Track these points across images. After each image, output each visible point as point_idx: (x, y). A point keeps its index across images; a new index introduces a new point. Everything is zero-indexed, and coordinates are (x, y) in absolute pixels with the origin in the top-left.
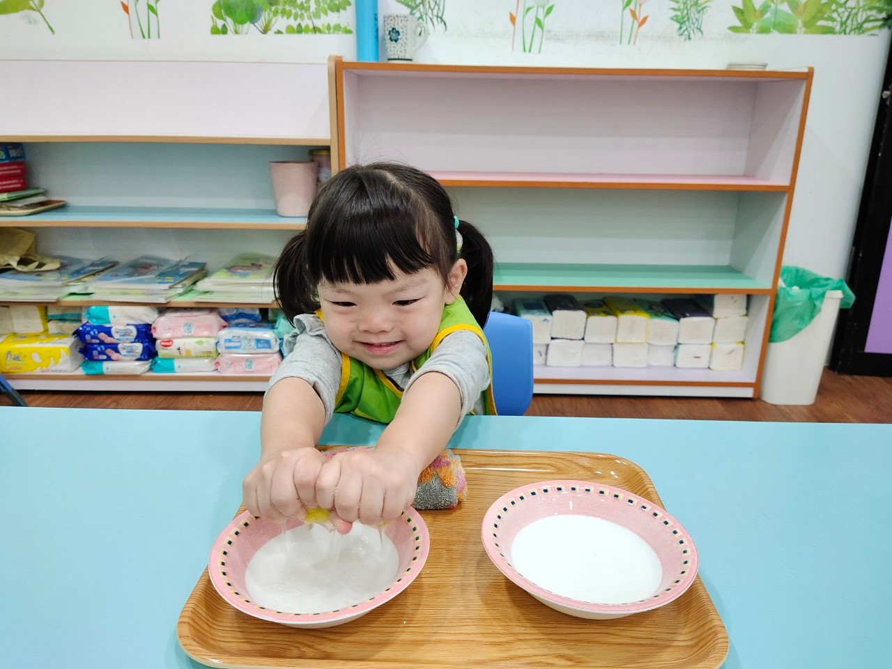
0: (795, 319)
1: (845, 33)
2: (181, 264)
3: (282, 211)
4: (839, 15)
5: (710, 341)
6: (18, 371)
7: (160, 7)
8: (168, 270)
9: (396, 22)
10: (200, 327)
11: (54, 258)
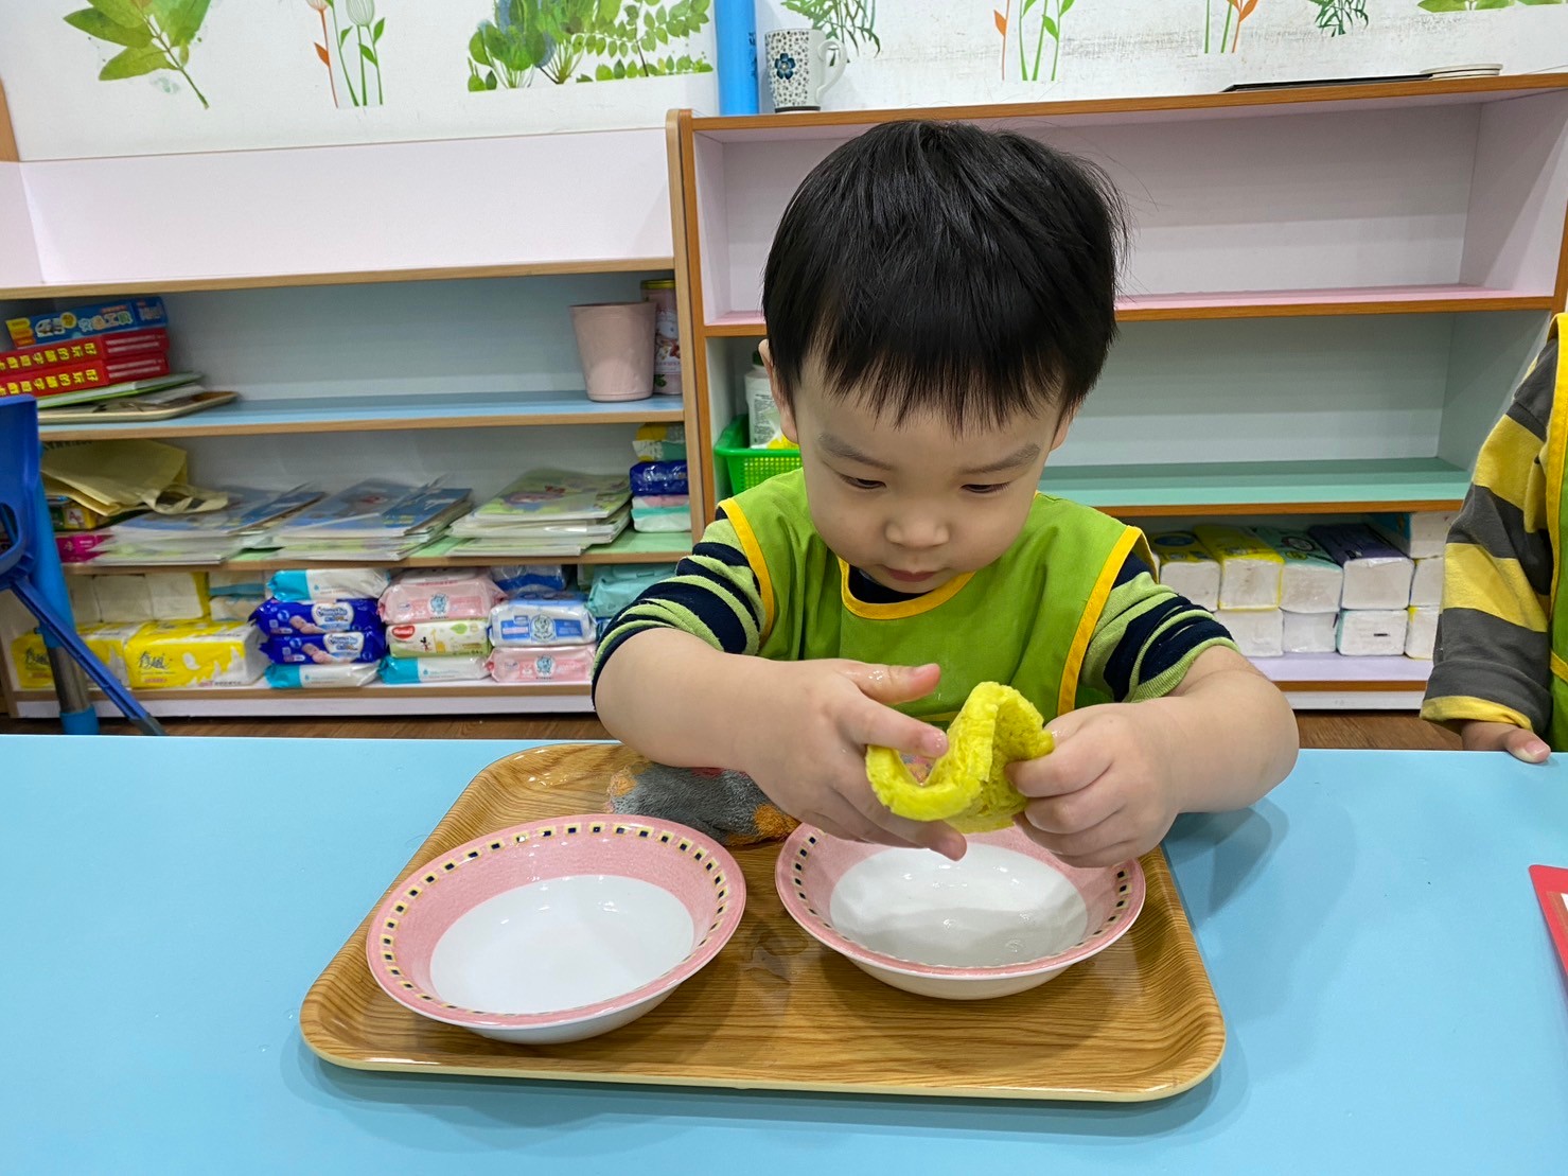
2: (428, 493)
3: (596, 391)
5: (1406, 604)
6: (161, 684)
7: (381, 48)
8: (405, 504)
9: (788, 43)
10: (459, 601)
11: (218, 490)
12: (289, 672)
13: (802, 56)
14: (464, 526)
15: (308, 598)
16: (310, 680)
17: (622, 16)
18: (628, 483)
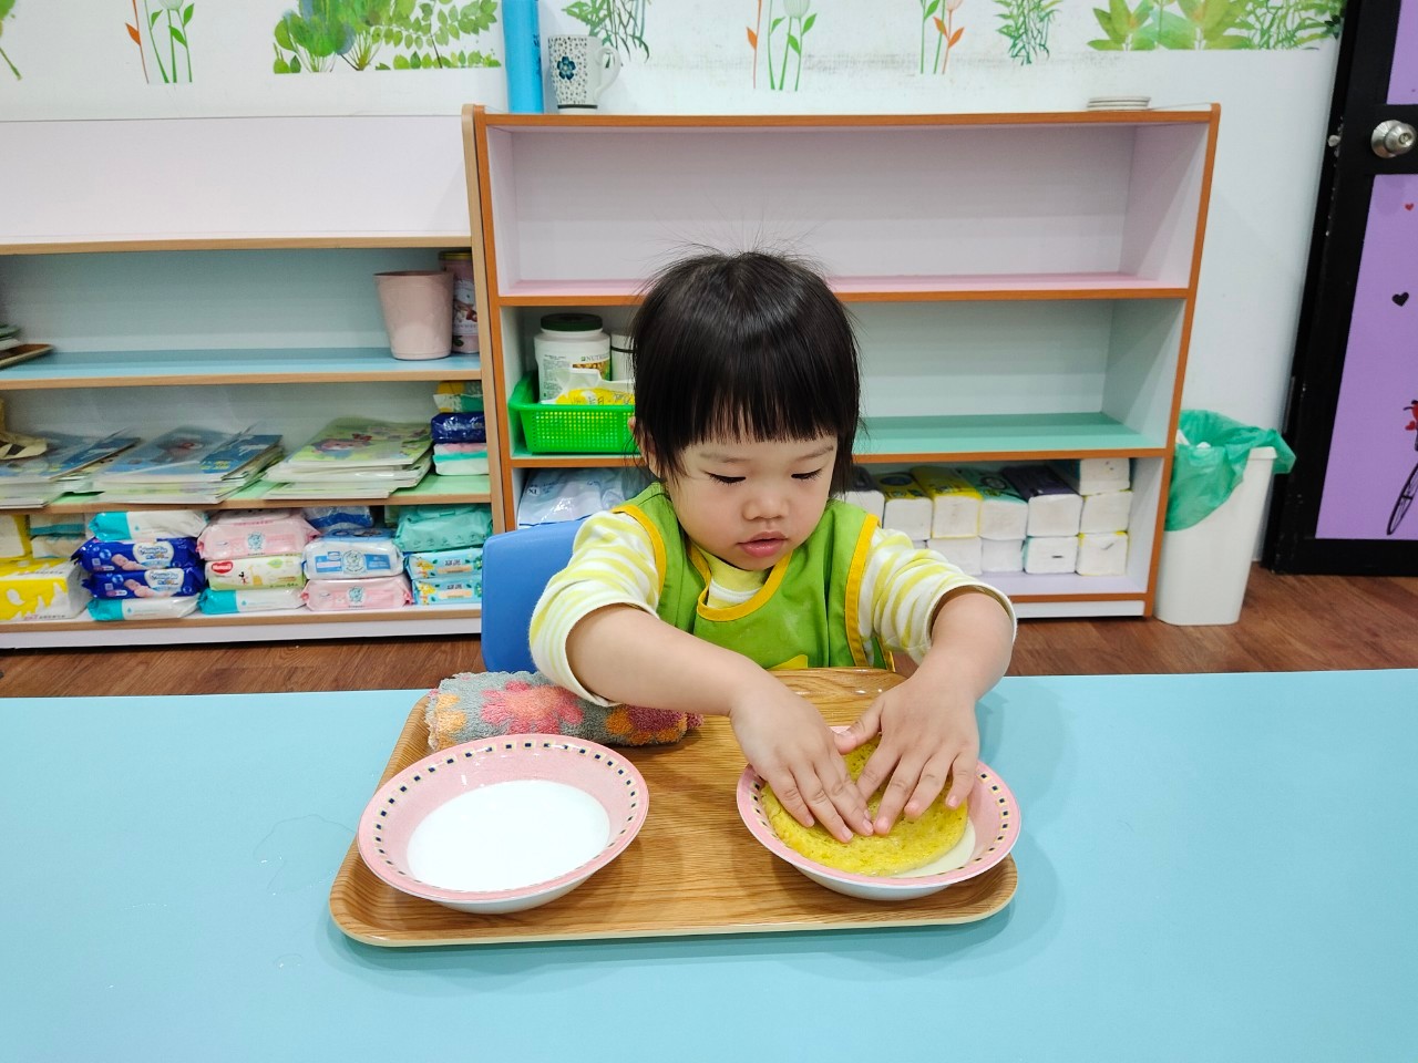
0: (1203, 493)
1: (1268, 48)
2: (240, 440)
3: (398, 351)
4: (1258, 18)
5: (1076, 532)
7: (190, 32)
8: (223, 449)
9: (569, 48)
10: (274, 539)
11: (36, 436)
12: (111, 605)
13: (581, 60)
14: (277, 472)
15: (130, 538)
16: (132, 613)
17: (417, 13)
18: (429, 430)
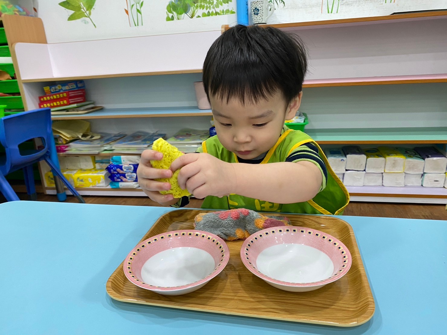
2: (155, 135)
3: (200, 107)
5: (445, 172)
6: (82, 186)
7: (142, 10)
8: (148, 138)
9: (257, 4)
11: (98, 133)
12: (116, 184)
13: (261, 8)
15: (121, 164)
16: (122, 186)
18: (209, 133)
